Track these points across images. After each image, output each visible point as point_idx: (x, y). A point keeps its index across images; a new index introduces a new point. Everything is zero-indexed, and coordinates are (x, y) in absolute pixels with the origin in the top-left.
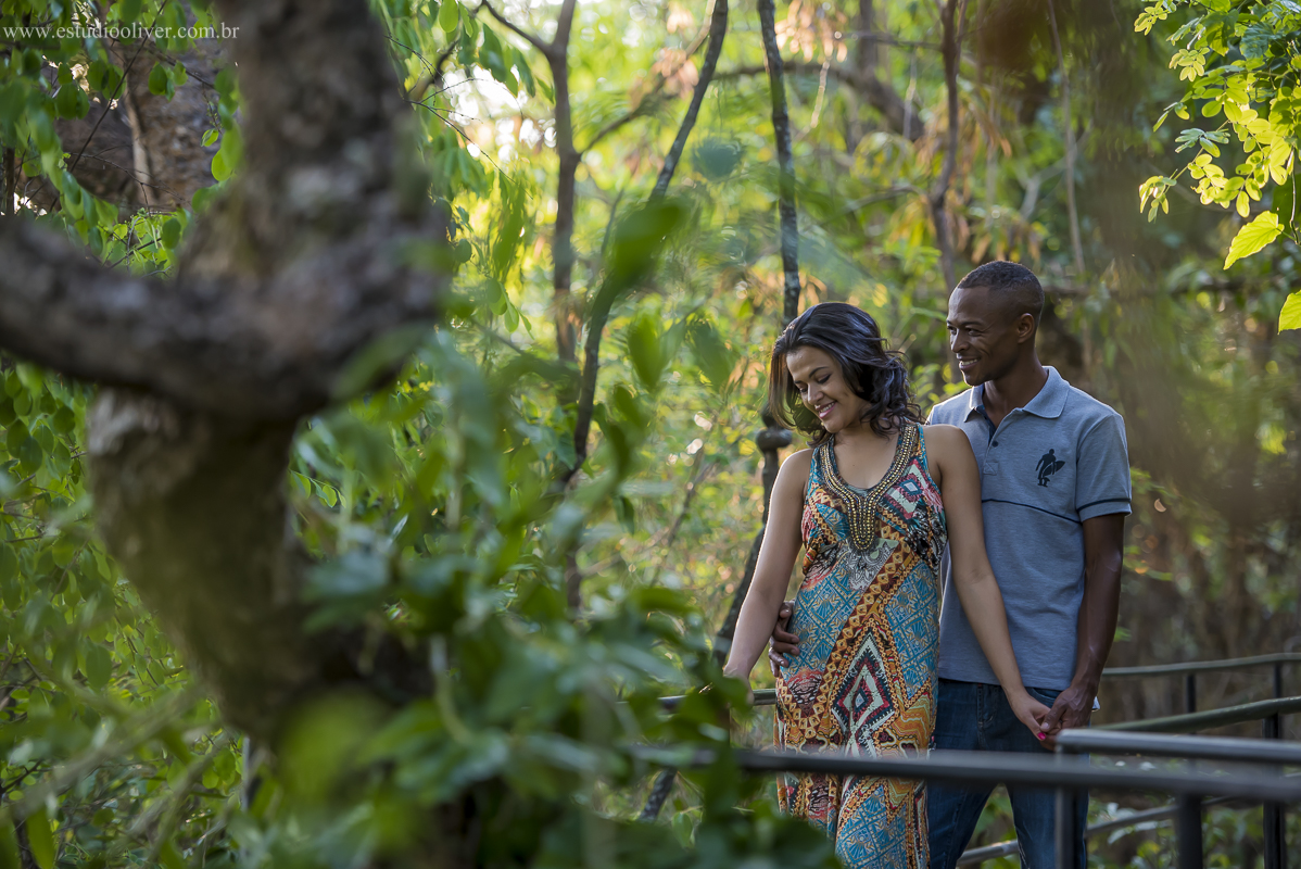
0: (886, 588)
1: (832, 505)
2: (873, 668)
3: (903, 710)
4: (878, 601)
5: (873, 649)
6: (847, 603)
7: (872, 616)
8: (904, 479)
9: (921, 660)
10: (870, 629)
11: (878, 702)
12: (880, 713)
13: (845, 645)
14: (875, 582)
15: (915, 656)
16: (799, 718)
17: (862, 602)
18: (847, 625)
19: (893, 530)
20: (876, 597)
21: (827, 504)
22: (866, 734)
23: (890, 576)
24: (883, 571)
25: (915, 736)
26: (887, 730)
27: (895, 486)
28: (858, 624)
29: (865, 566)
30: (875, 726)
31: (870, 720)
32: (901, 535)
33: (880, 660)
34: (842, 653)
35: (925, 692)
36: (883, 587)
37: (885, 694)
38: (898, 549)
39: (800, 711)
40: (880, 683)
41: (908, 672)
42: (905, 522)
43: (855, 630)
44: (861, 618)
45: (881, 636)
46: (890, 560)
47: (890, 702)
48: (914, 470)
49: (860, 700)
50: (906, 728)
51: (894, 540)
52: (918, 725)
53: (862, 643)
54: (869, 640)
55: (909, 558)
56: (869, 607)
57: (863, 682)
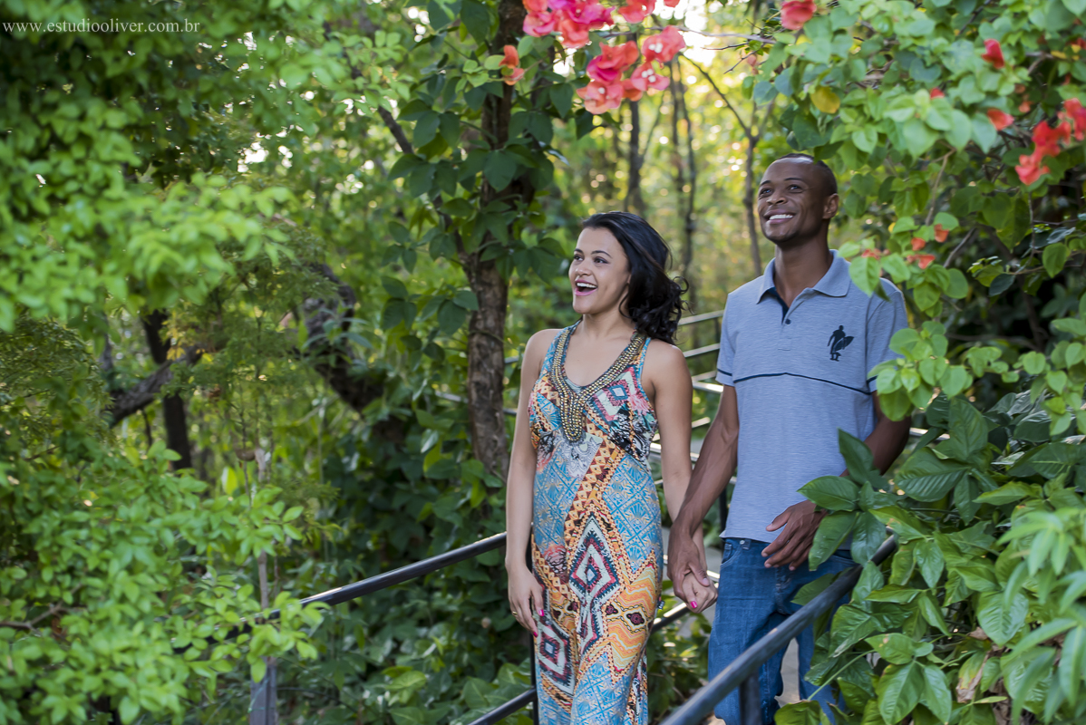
0: (601, 477)
1: (549, 397)
2: (599, 547)
3: (627, 583)
4: (596, 489)
5: (597, 531)
6: (569, 489)
7: (592, 502)
8: (615, 384)
9: (644, 536)
10: (592, 514)
11: (606, 578)
12: (608, 587)
13: (573, 525)
14: (589, 471)
15: (637, 534)
16: (559, 585)
17: (581, 488)
18: (572, 508)
19: (597, 428)
20: (593, 485)
21: (545, 395)
22: (597, 606)
23: (602, 467)
24: (594, 463)
25: (640, 605)
26: (613, 604)
27: (605, 388)
28: (580, 508)
29: (578, 457)
30: (603, 600)
31: (600, 595)
32: (604, 434)
33: (603, 540)
34: (571, 532)
35: (649, 564)
36: (598, 477)
37: (612, 571)
38: (603, 445)
39: (558, 579)
40: (607, 561)
41: (631, 549)
42: (607, 423)
43: (579, 513)
44: (583, 503)
45: (602, 519)
46: (599, 454)
47: (616, 578)
48: (628, 376)
49: (591, 575)
50: (632, 599)
51: (599, 438)
52: (644, 594)
53: (586, 525)
54: (592, 523)
55: (615, 452)
56: (588, 494)
57: (591, 560)
